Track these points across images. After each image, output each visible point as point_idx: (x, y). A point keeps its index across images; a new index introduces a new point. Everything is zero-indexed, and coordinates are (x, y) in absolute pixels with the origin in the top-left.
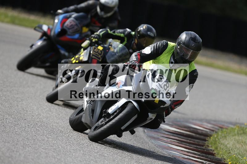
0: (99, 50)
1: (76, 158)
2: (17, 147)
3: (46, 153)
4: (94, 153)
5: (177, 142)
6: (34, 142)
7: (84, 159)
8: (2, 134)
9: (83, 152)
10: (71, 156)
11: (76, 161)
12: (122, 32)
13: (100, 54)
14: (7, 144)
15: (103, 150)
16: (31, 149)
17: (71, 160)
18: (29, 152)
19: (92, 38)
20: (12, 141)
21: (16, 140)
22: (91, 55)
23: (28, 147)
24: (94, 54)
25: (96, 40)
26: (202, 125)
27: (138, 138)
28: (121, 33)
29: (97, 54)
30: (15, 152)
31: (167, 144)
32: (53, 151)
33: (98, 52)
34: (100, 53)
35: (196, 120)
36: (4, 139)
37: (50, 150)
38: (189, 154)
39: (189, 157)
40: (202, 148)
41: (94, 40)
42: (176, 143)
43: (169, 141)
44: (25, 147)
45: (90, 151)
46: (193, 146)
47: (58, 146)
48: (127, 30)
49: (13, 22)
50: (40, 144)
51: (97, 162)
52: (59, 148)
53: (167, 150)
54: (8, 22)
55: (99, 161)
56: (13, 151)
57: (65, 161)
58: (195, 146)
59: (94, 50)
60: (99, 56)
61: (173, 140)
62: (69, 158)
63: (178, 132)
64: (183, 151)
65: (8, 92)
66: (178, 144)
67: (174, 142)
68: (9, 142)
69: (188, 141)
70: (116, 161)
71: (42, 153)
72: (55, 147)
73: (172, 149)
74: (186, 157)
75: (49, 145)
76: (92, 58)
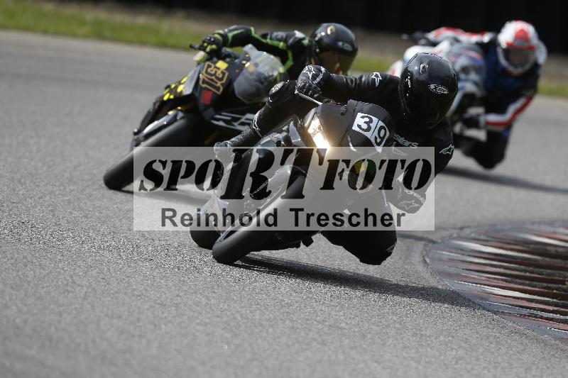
0: (219, 69)
1: (277, 340)
2: (140, 326)
3: (208, 334)
4: (315, 323)
5: (502, 280)
6: (177, 310)
7: (295, 339)
8: (102, 298)
9: (291, 324)
10: (265, 335)
11: (278, 346)
12: (282, 37)
13: (221, 79)
14: (115, 321)
15: (336, 315)
16: (172, 328)
17: (266, 344)
18: (169, 335)
19: (205, 44)
20: (126, 313)
21: (136, 309)
22: (201, 82)
23: (165, 324)
24: (206, 79)
25: (214, 47)
26: (555, 233)
28: (280, 40)
29: (212, 80)
30: (137, 338)
31: (482, 286)
32: (222, 327)
33: (215, 75)
34: (220, 76)
35: (540, 223)
36: (108, 309)
37: (216, 325)
39: (533, 312)
40: (560, 288)
41: (209, 49)
42: (501, 282)
43: (483, 278)
44: (157, 323)
45: (308, 320)
47: (233, 314)
48: (295, 34)
49: (99, 34)
50: (192, 313)
51: (325, 345)
52: (235, 318)
54: (86, 37)
55: (329, 341)
56: (133, 336)
57: (253, 349)
58: (545, 285)
59: (207, 70)
60: (216, 83)
61: (496, 277)
62: (260, 341)
64: (518, 298)
65: (105, 200)
66: (505, 284)
67: (495, 281)
68: (120, 317)
69: (528, 274)
70: (369, 336)
71: (197, 334)
72: (225, 319)
73: (492, 296)
74: (527, 311)
75: (213, 314)
76: (201, 87)
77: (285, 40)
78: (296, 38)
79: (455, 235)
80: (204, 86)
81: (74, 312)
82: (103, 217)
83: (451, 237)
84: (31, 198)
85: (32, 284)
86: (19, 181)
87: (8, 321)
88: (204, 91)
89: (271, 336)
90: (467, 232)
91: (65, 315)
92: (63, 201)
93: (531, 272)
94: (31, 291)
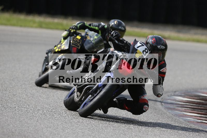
0: (78, 39)
2: (58, 130)
3: (83, 133)
5: (190, 110)
6: (71, 124)
7: (115, 133)
10: (104, 132)
11: (109, 136)
12: (97, 25)
13: (79, 43)
14: (49, 129)
16: (70, 131)
17: (104, 135)
18: (68, 134)
19: (71, 29)
20: (53, 126)
21: (56, 124)
22: (71, 44)
23: (67, 130)
24: (73, 43)
25: (74, 30)
27: (157, 110)
29: (76, 43)
30: (57, 135)
31: (182, 112)
32: (88, 130)
33: (77, 41)
35: (204, 89)
36: (46, 125)
37: (86, 129)
38: (202, 118)
39: (201, 121)
41: (72, 31)
43: (183, 109)
44: (64, 129)
46: (204, 111)
48: (101, 24)
49: (40, 26)
50: (77, 125)
51: (126, 135)
53: (183, 117)
54: (36, 27)
56: (55, 134)
59: (73, 39)
60: (78, 44)
61: (188, 109)
62: (102, 135)
63: (190, 101)
64: (196, 116)
66: (191, 111)
67: (188, 110)
68: (50, 127)
69: (200, 107)
71: (79, 133)
73: (186, 116)
74: (200, 121)
75: (84, 125)
76: (72, 46)
77: (98, 27)
78: (102, 25)
79: (173, 94)
80: (73, 45)
81: (34, 126)
82: (44, 92)
83: (171, 95)
84: (17, 86)
85: (18, 117)
86: (13, 80)
87: (9, 130)
88: (73, 48)
89: (106, 132)
90: (177, 93)
91: (30, 128)
92: (29, 87)
93: (201, 107)
94: (18, 119)
